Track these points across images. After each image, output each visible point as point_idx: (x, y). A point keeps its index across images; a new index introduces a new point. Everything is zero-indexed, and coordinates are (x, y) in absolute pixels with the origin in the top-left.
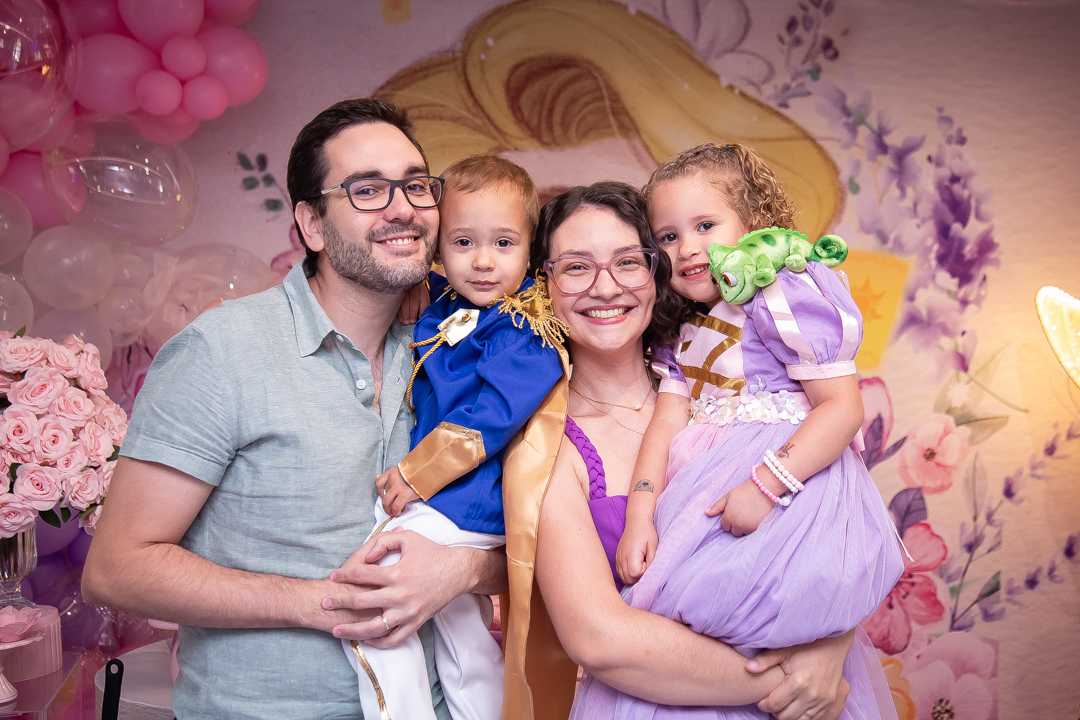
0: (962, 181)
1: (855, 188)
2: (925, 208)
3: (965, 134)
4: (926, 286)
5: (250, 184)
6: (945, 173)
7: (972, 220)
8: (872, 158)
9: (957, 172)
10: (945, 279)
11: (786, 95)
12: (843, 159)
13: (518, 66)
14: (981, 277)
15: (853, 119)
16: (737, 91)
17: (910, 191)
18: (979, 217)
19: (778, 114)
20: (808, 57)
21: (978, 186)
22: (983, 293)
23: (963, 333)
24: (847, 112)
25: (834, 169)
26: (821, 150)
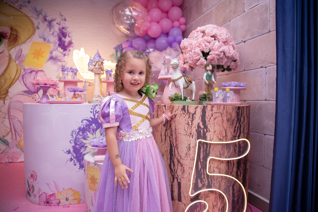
0: (65, 29)
1: (38, 28)
2: (55, 34)
3: (66, 18)
4: (55, 51)
6: (61, 27)
7: (67, 37)
8: (43, 22)
9: (64, 27)
10: (60, 49)
11: (21, 6)
12: (36, 22)
14: (69, 50)
15: (38, 13)
16: (8, 4)
17: (52, 30)
18: (69, 37)
19: (19, 10)
22: (69, 53)
23: (64, 62)
24: (37, 11)
25: (33, 24)
26: (30, 19)
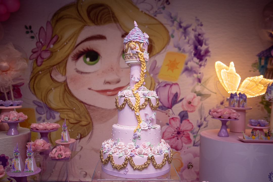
0: (201, 35)
1: (173, 36)
2: (191, 42)
3: (203, 23)
4: (190, 61)
5: (27, 32)
6: (197, 33)
7: (204, 45)
8: (178, 29)
9: (200, 33)
10: (196, 59)
11: (156, 13)
12: (170, 29)
13: (90, 6)
14: (205, 59)
15: (173, 19)
16: (143, 12)
17: (187, 38)
18: (205, 44)
19: (154, 18)
20: (162, 4)
21: (206, 36)
22: (206, 63)
23: (200, 73)
24: (171, 18)
25: (168, 32)
26: (165, 27)
